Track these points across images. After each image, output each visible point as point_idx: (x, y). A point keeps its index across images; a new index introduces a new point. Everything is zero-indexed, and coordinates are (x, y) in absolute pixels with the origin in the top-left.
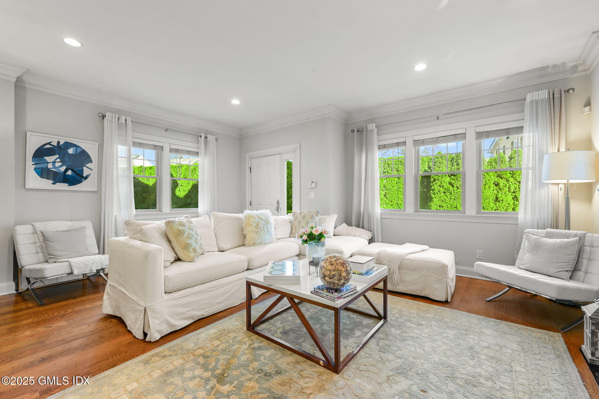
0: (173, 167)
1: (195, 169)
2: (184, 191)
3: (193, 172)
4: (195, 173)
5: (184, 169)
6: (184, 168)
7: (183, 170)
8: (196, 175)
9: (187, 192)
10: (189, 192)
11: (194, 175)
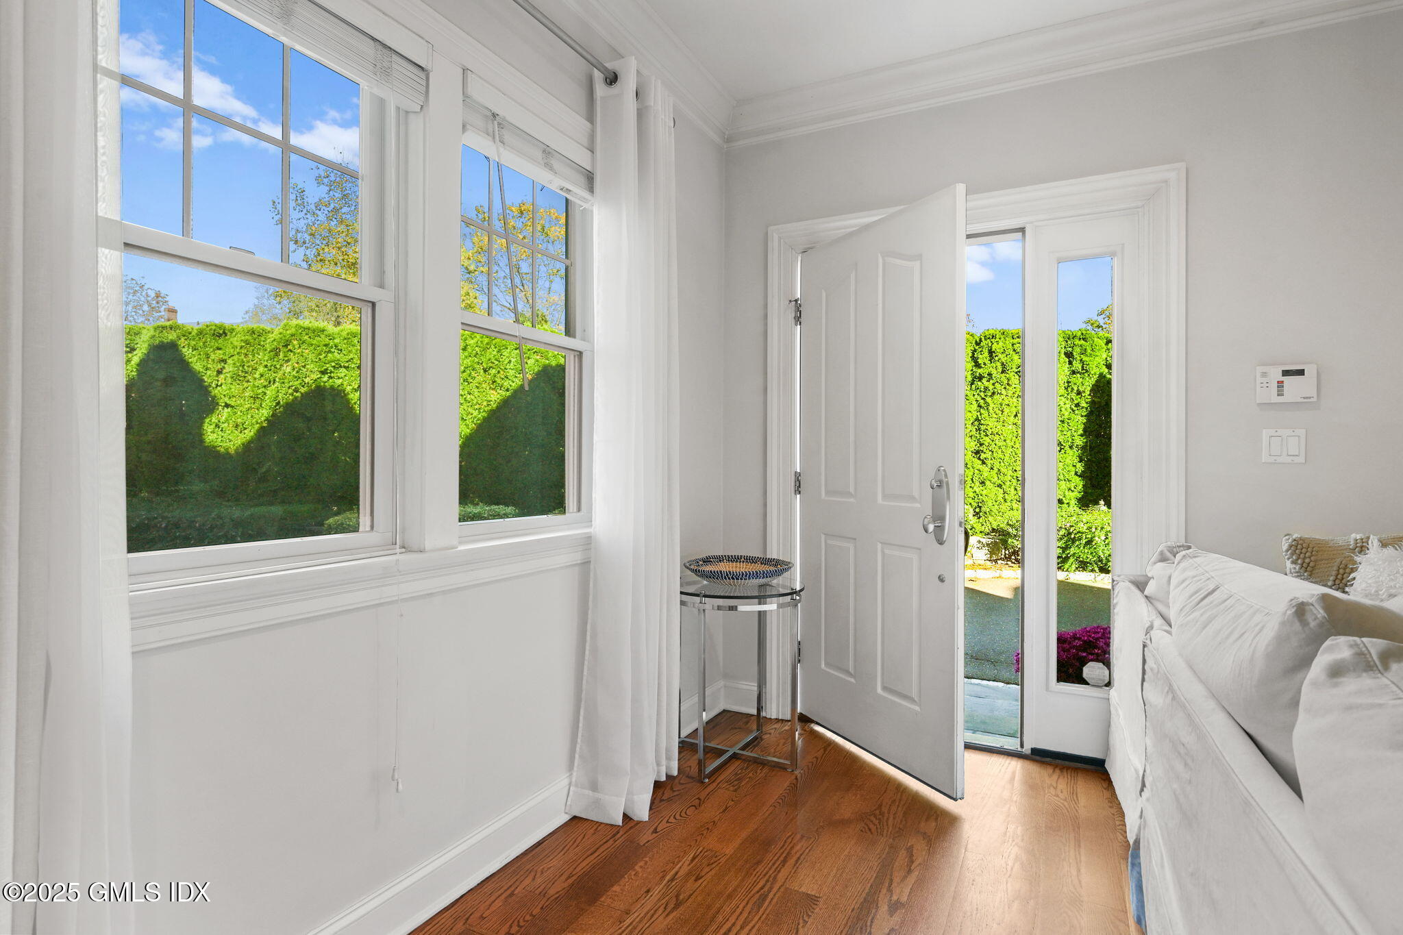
0: (190, 333)
1: (286, 346)
2: (237, 426)
3: (277, 355)
4: (288, 361)
5: (238, 344)
6: (236, 341)
7: (234, 347)
8: (289, 369)
9: (249, 434)
10: (262, 432)
11: (281, 365)
